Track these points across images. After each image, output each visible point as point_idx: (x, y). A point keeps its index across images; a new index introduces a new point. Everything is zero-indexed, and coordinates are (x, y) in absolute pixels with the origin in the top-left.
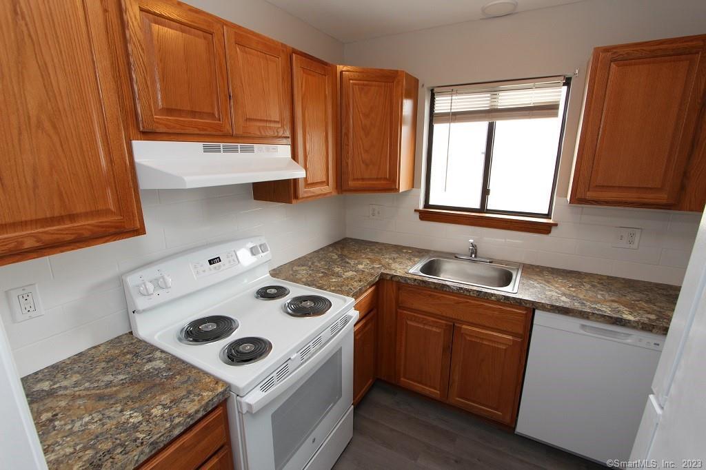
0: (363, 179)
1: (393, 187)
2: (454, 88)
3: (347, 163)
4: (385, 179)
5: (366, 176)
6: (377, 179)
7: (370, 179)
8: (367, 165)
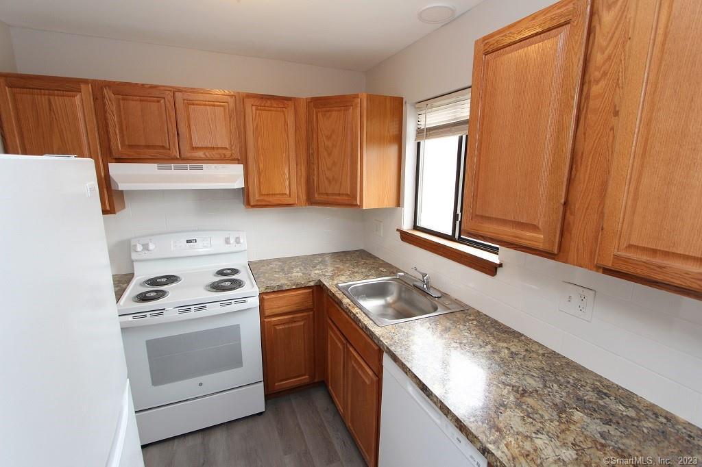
0: (327, 194)
1: (355, 203)
2: (426, 102)
3: (313, 179)
4: (347, 195)
5: (330, 191)
6: (339, 194)
7: (333, 194)
8: (330, 182)
